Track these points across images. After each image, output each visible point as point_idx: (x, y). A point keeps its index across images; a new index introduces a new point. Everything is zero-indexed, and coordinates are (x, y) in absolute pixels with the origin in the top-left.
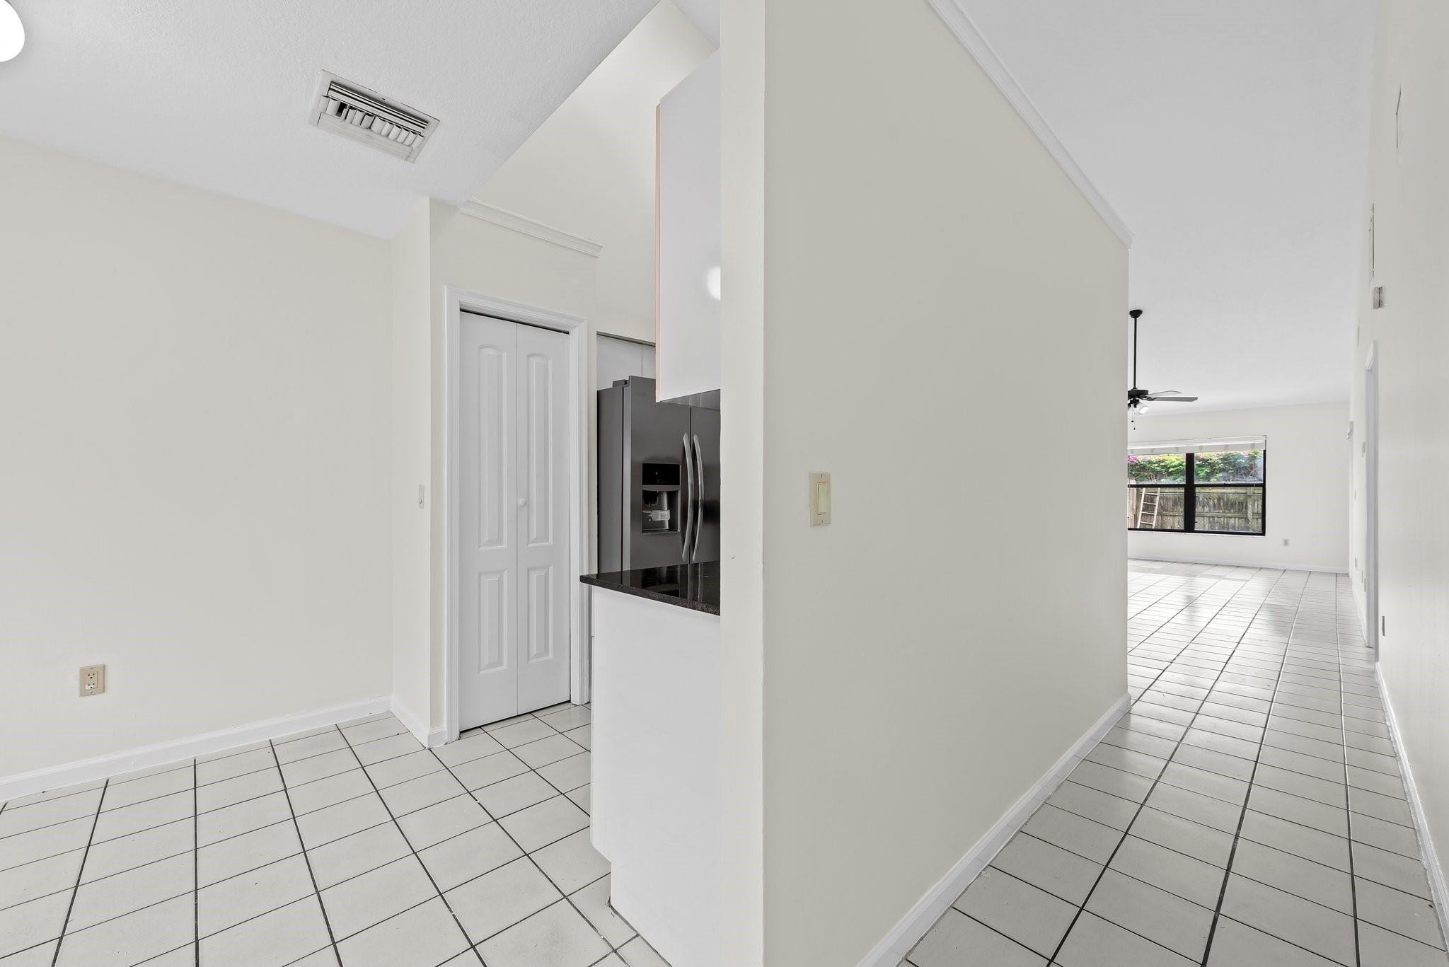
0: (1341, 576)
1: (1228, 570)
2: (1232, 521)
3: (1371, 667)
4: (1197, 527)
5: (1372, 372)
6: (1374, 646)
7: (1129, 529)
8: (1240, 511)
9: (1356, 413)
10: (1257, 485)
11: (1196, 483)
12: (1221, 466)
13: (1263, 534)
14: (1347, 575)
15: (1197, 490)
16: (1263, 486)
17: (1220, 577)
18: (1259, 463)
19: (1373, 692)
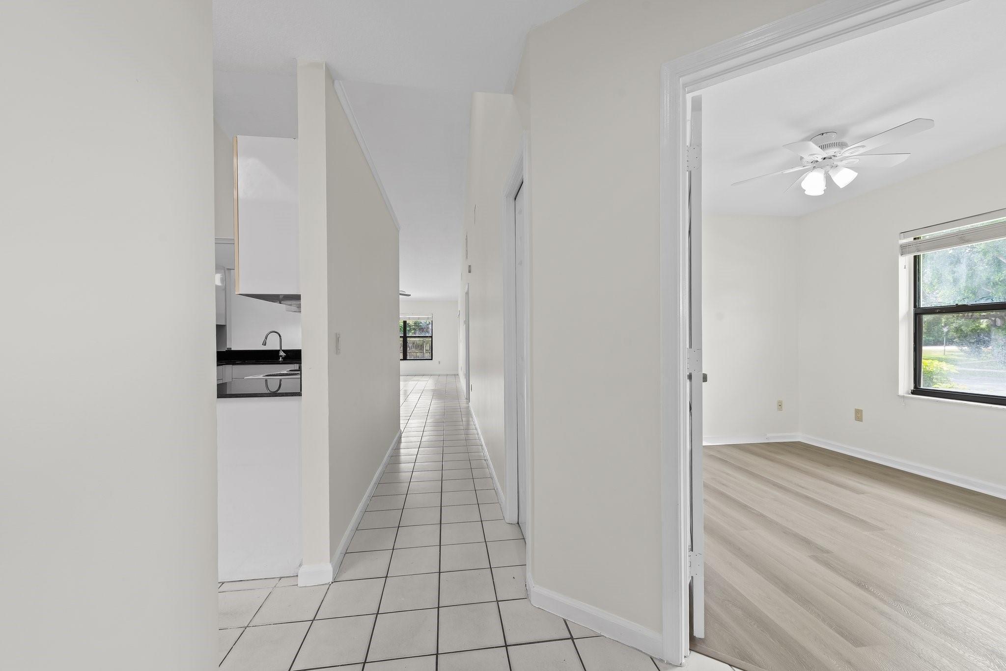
0: (456, 375)
1: (420, 377)
2: (418, 354)
3: (468, 405)
4: (408, 358)
5: (467, 293)
6: (468, 399)
7: (401, 360)
8: (421, 349)
9: (461, 307)
10: (430, 337)
11: (407, 335)
12: (414, 327)
13: (432, 359)
14: (458, 375)
15: (408, 339)
16: (432, 337)
17: (418, 380)
18: (430, 326)
19: (468, 414)
